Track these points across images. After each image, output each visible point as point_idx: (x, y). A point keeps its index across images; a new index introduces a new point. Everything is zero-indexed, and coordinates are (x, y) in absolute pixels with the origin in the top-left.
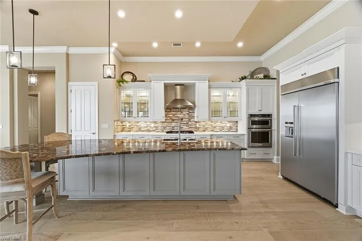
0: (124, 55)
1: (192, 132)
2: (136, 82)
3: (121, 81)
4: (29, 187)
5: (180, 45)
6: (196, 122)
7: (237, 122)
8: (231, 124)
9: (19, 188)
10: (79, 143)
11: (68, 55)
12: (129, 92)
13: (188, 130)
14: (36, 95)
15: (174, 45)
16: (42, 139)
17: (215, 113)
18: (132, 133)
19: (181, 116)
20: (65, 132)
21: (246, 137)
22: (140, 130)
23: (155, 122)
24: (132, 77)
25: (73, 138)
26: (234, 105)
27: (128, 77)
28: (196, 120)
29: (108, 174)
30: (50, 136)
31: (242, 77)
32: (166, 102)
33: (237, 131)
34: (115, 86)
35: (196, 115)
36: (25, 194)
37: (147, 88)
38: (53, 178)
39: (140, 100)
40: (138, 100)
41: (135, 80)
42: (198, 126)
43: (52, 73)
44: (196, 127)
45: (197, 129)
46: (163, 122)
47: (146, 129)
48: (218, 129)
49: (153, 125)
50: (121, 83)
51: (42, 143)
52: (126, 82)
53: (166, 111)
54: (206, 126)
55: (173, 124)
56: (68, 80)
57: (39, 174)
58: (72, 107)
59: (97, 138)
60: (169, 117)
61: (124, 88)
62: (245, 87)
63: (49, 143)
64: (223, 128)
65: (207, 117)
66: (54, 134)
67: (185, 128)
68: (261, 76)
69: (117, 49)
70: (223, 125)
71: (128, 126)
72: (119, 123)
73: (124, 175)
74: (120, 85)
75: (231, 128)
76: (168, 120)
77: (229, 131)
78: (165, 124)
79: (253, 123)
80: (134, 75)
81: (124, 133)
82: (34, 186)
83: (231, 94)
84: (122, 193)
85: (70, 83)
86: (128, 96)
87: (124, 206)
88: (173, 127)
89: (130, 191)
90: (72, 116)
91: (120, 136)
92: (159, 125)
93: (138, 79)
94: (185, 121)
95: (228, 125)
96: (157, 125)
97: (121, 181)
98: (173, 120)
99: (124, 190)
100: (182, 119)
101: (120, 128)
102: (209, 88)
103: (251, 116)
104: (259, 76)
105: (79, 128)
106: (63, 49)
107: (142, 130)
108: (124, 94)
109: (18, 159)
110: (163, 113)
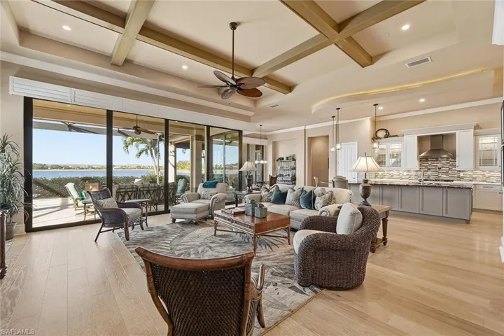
2: (389, 138)
3: (375, 138)
6: (459, 171)
12: (383, 146)
13: (448, 179)
17: (485, 161)
19: (439, 165)
22: (392, 177)
23: (408, 171)
24: (385, 133)
27: (381, 134)
28: (457, 169)
32: (420, 153)
34: (370, 142)
35: (457, 163)
37: (399, 142)
39: (393, 152)
40: (391, 152)
41: (387, 136)
42: (461, 175)
44: (459, 177)
45: (461, 178)
46: (417, 171)
49: (405, 174)
50: (375, 140)
52: (380, 138)
53: (420, 161)
54: (474, 176)
55: (429, 173)
56: (337, 142)
58: (339, 160)
60: (424, 166)
65: (472, 166)
67: (444, 177)
71: (380, 174)
74: (374, 142)
76: (423, 169)
78: (419, 173)
80: (386, 131)
86: (382, 149)
88: (429, 177)
92: (414, 173)
93: (391, 134)
94: (443, 170)
96: (410, 174)
98: (429, 169)
100: (440, 168)
102: (476, 135)
107: (395, 177)
110: (417, 162)
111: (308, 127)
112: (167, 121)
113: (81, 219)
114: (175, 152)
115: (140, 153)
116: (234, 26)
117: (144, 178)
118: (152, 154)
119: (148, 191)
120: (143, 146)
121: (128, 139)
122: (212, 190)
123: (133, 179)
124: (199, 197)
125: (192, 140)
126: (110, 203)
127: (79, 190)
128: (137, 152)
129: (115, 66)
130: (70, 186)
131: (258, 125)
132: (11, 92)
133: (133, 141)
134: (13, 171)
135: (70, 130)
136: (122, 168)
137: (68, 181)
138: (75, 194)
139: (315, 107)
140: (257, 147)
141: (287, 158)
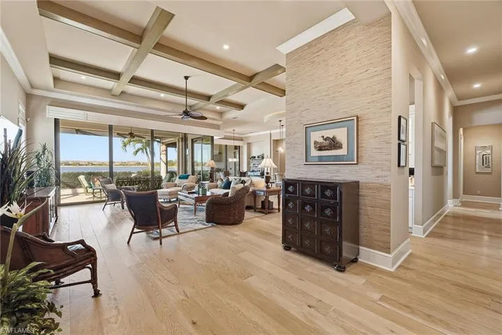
111: (272, 132)
112: (152, 131)
113: (92, 200)
114: (166, 151)
115: (137, 152)
116: (186, 78)
117: (139, 173)
118: (147, 152)
119: (140, 182)
120: (139, 146)
121: (126, 140)
122: (185, 181)
123: (131, 173)
124: (176, 186)
125: (179, 142)
126: (113, 186)
127: (88, 181)
128: (134, 151)
129: (114, 96)
130: (82, 178)
131: (231, 130)
132: (47, 116)
133: (130, 142)
134: (50, 166)
135: (77, 133)
136: (123, 164)
137: (79, 174)
138: (85, 184)
139: (266, 118)
140: (236, 147)
141: (258, 157)
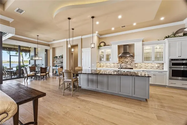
0: (101, 35)
1: (132, 69)
3: (99, 46)
4: (72, 80)
5: (125, 26)
6: (135, 63)
7: (163, 64)
8: (159, 65)
9: (70, 80)
10: (85, 70)
11: (82, 39)
12: (102, 51)
13: (130, 67)
14: (73, 54)
15: (122, 27)
16: (74, 68)
17: (147, 58)
18: (104, 68)
19: (127, 60)
20: (81, 67)
21: (168, 73)
22: (107, 67)
23: (114, 63)
24: (104, 44)
25: (83, 69)
26: (160, 53)
27: (102, 44)
29: (92, 81)
30: (77, 68)
31: (166, 37)
32: (119, 54)
33: (163, 69)
34: (97, 49)
35: (135, 60)
36: (71, 82)
37: (110, 48)
38: (77, 79)
39: (107, 54)
40: (106, 54)
41: (105, 45)
42: (136, 65)
43: (77, 45)
45: (136, 67)
46: (118, 63)
47: (110, 66)
48: (149, 67)
49: (113, 65)
50: (99, 47)
51: (74, 70)
52: (102, 46)
53: (119, 58)
54: (141, 66)
56: (82, 48)
57: (74, 78)
58: (83, 58)
59: (91, 69)
60: (121, 61)
61: (101, 49)
62: (168, 42)
63: (76, 70)
64: (153, 67)
65: (141, 61)
66: (77, 67)
67: (129, 66)
68: (182, 34)
69: (98, 33)
70: (153, 65)
71: (102, 65)
72: (99, 64)
73: (97, 82)
74: (99, 48)
75: (158, 67)
76: (120, 62)
77: (157, 69)
78: (119, 65)
79: (173, 64)
80: (105, 43)
81: (100, 68)
82: (73, 80)
83: (158, 47)
84: (97, 89)
85: (82, 49)
86: (102, 52)
87: (97, 93)
89: (99, 89)
90: (83, 61)
91: (99, 69)
92: (116, 65)
93: (107, 45)
94: (129, 63)
95: (157, 65)
96: (115, 65)
97: (96, 85)
98: (123, 63)
99: (97, 88)
100: (127, 62)
101: (99, 66)
102: (143, 45)
103: (172, 60)
104: (179, 34)
105: (85, 66)
106: (80, 37)
107: (108, 67)
108: (100, 51)
109: (70, 73)
110: (117, 59)
141: (59, 57)
